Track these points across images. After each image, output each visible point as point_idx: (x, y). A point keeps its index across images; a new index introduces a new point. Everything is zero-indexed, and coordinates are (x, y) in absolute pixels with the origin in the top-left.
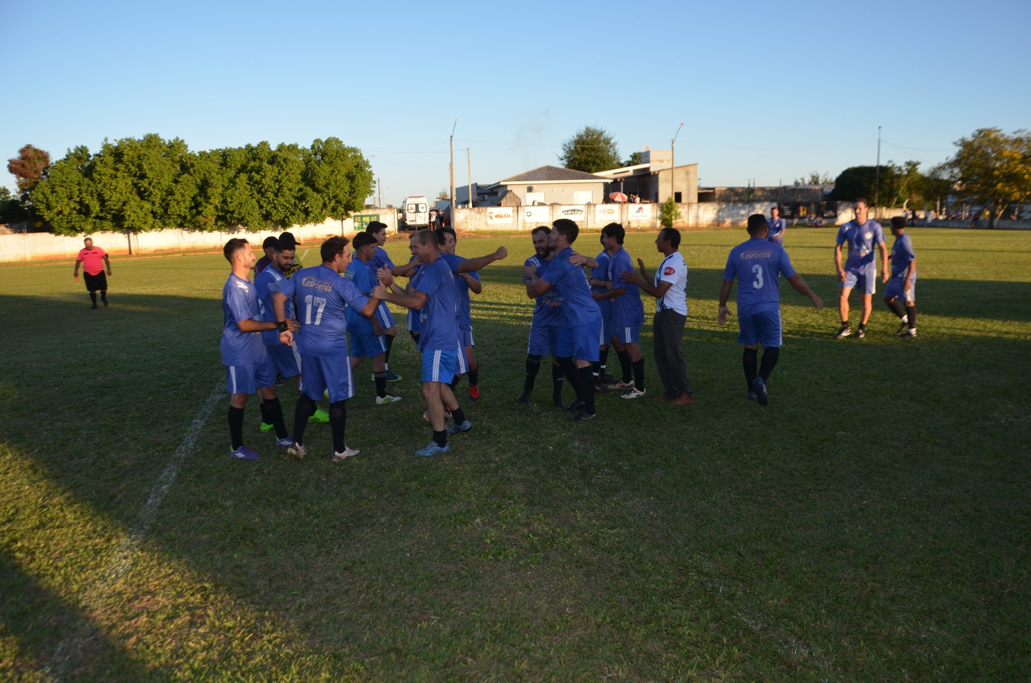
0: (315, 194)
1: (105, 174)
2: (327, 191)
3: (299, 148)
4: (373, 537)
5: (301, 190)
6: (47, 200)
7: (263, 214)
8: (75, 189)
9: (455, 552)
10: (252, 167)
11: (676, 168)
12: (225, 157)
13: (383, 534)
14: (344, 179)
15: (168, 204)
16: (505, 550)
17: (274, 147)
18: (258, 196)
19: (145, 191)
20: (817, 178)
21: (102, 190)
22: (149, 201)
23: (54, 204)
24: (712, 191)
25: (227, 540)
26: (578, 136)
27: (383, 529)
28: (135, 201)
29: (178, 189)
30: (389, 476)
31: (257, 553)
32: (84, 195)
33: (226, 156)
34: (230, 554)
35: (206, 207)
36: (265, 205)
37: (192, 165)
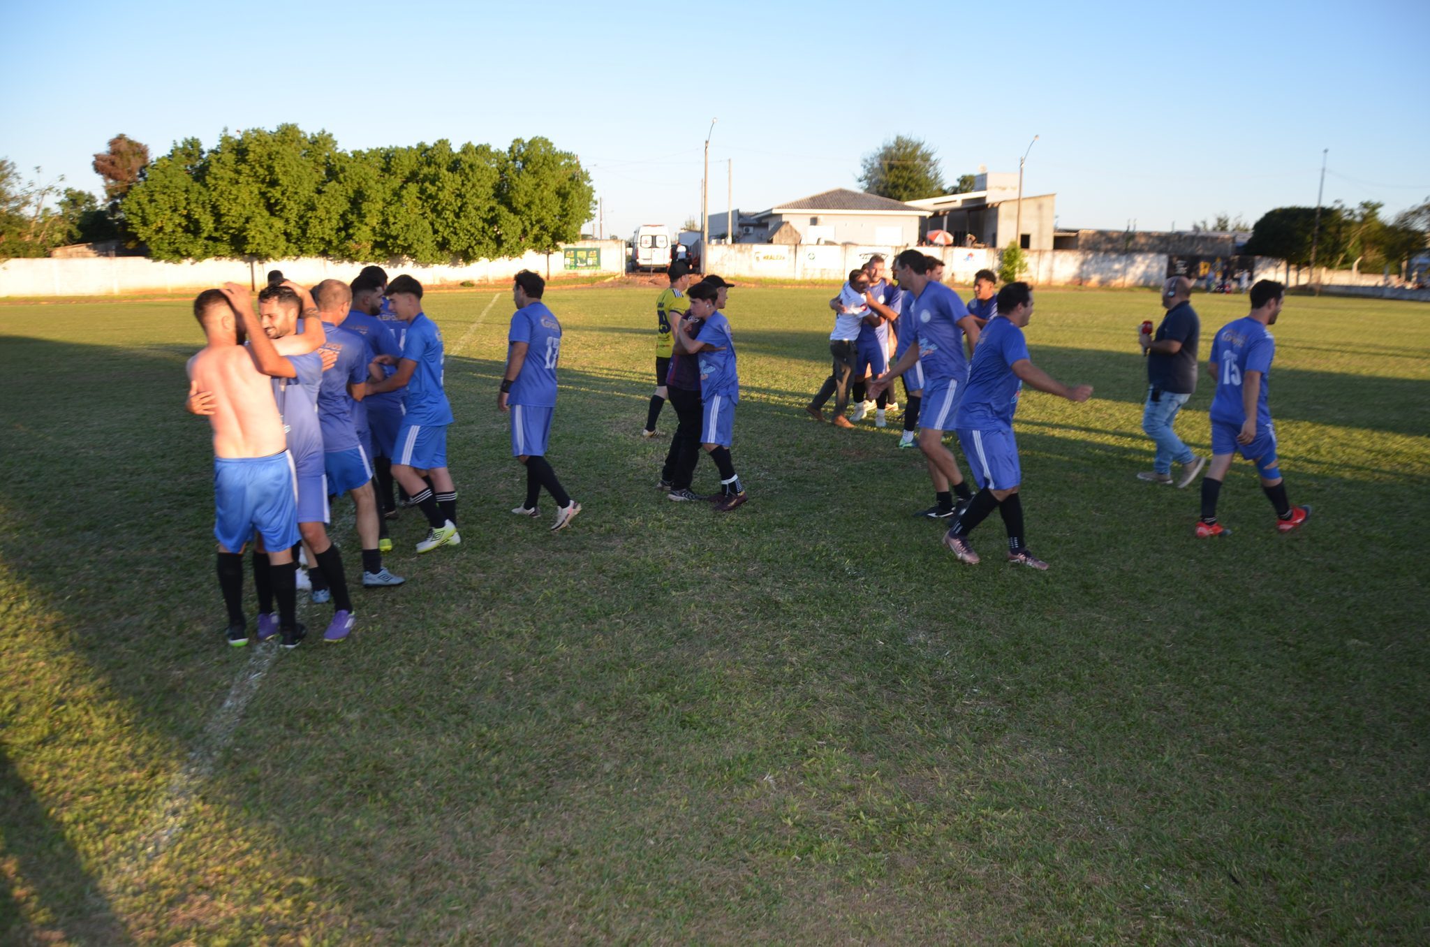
0: (512, 216)
1: (222, 178)
2: (529, 213)
3: (492, 150)
4: (591, 801)
5: (492, 209)
6: (143, 211)
7: (438, 242)
8: (182, 197)
9: (733, 842)
10: (425, 175)
11: (1024, 199)
12: (388, 160)
13: (608, 794)
14: (554, 197)
15: (307, 223)
16: (819, 843)
17: (456, 149)
18: (432, 216)
19: (276, 203)
20: (1226, 222)
21: (217, 200)
22: (281, 217)
23: (152, 218)
24: (1074, 234)
25: (346, 789)
26: (885, 148)
27: (608, 785)
28: (262, 217)
29: (321, 202)
30: (617, 681)
31: (394, 818)
32: (193, 206)
33: (390, 158)
34: (346, 817)
35: (359, 229)
36: (441, 229)
37: (343, 170)
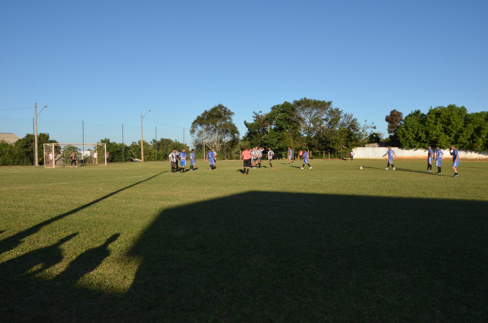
1: (431, 123)
8: (416, 128)
15: (458, 137)
19: (449, 131)
21: (428, 129)
22: (449, 135)
23: (406, 135)
28: (443, 135)
29: (465, 130)
32: (419, 131)
35: (478, 139)
37: (472, 119)
